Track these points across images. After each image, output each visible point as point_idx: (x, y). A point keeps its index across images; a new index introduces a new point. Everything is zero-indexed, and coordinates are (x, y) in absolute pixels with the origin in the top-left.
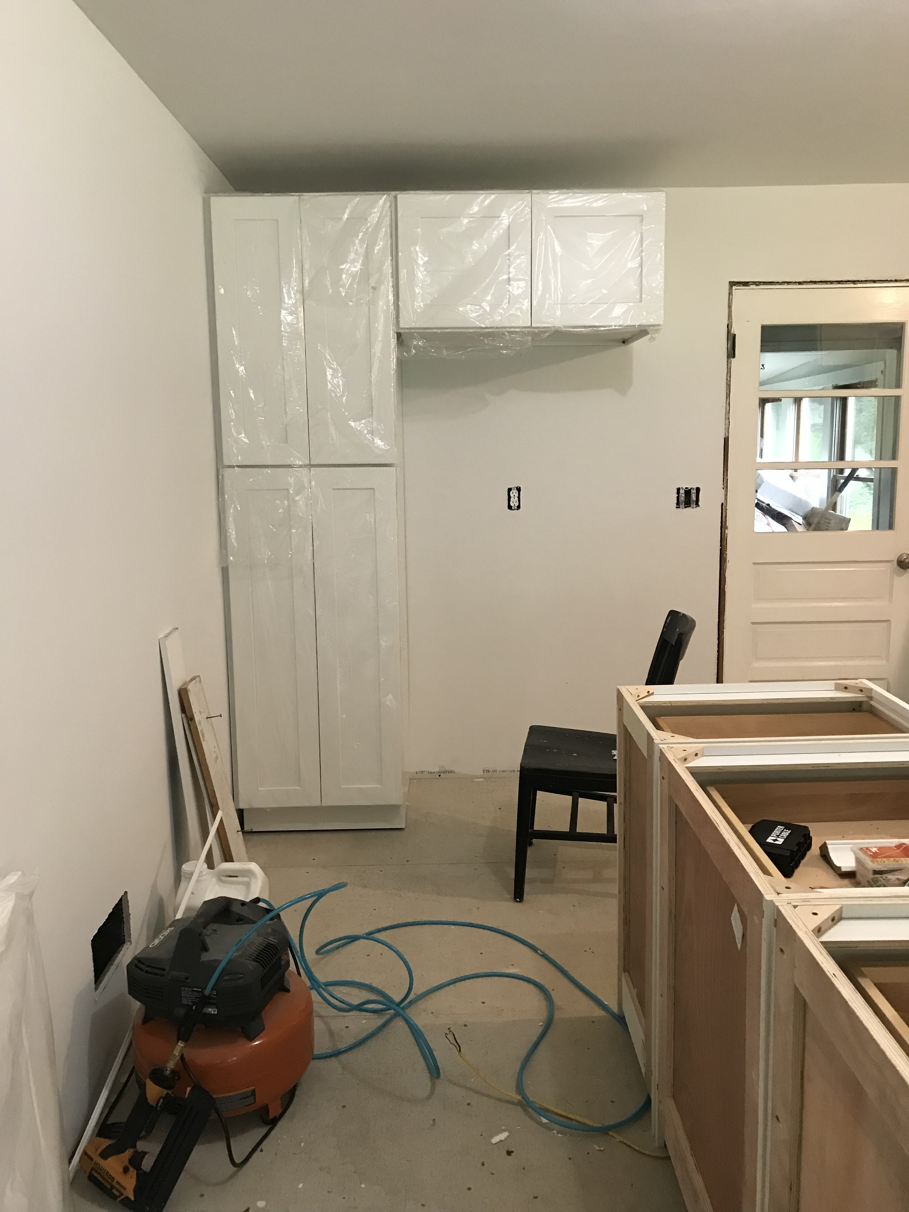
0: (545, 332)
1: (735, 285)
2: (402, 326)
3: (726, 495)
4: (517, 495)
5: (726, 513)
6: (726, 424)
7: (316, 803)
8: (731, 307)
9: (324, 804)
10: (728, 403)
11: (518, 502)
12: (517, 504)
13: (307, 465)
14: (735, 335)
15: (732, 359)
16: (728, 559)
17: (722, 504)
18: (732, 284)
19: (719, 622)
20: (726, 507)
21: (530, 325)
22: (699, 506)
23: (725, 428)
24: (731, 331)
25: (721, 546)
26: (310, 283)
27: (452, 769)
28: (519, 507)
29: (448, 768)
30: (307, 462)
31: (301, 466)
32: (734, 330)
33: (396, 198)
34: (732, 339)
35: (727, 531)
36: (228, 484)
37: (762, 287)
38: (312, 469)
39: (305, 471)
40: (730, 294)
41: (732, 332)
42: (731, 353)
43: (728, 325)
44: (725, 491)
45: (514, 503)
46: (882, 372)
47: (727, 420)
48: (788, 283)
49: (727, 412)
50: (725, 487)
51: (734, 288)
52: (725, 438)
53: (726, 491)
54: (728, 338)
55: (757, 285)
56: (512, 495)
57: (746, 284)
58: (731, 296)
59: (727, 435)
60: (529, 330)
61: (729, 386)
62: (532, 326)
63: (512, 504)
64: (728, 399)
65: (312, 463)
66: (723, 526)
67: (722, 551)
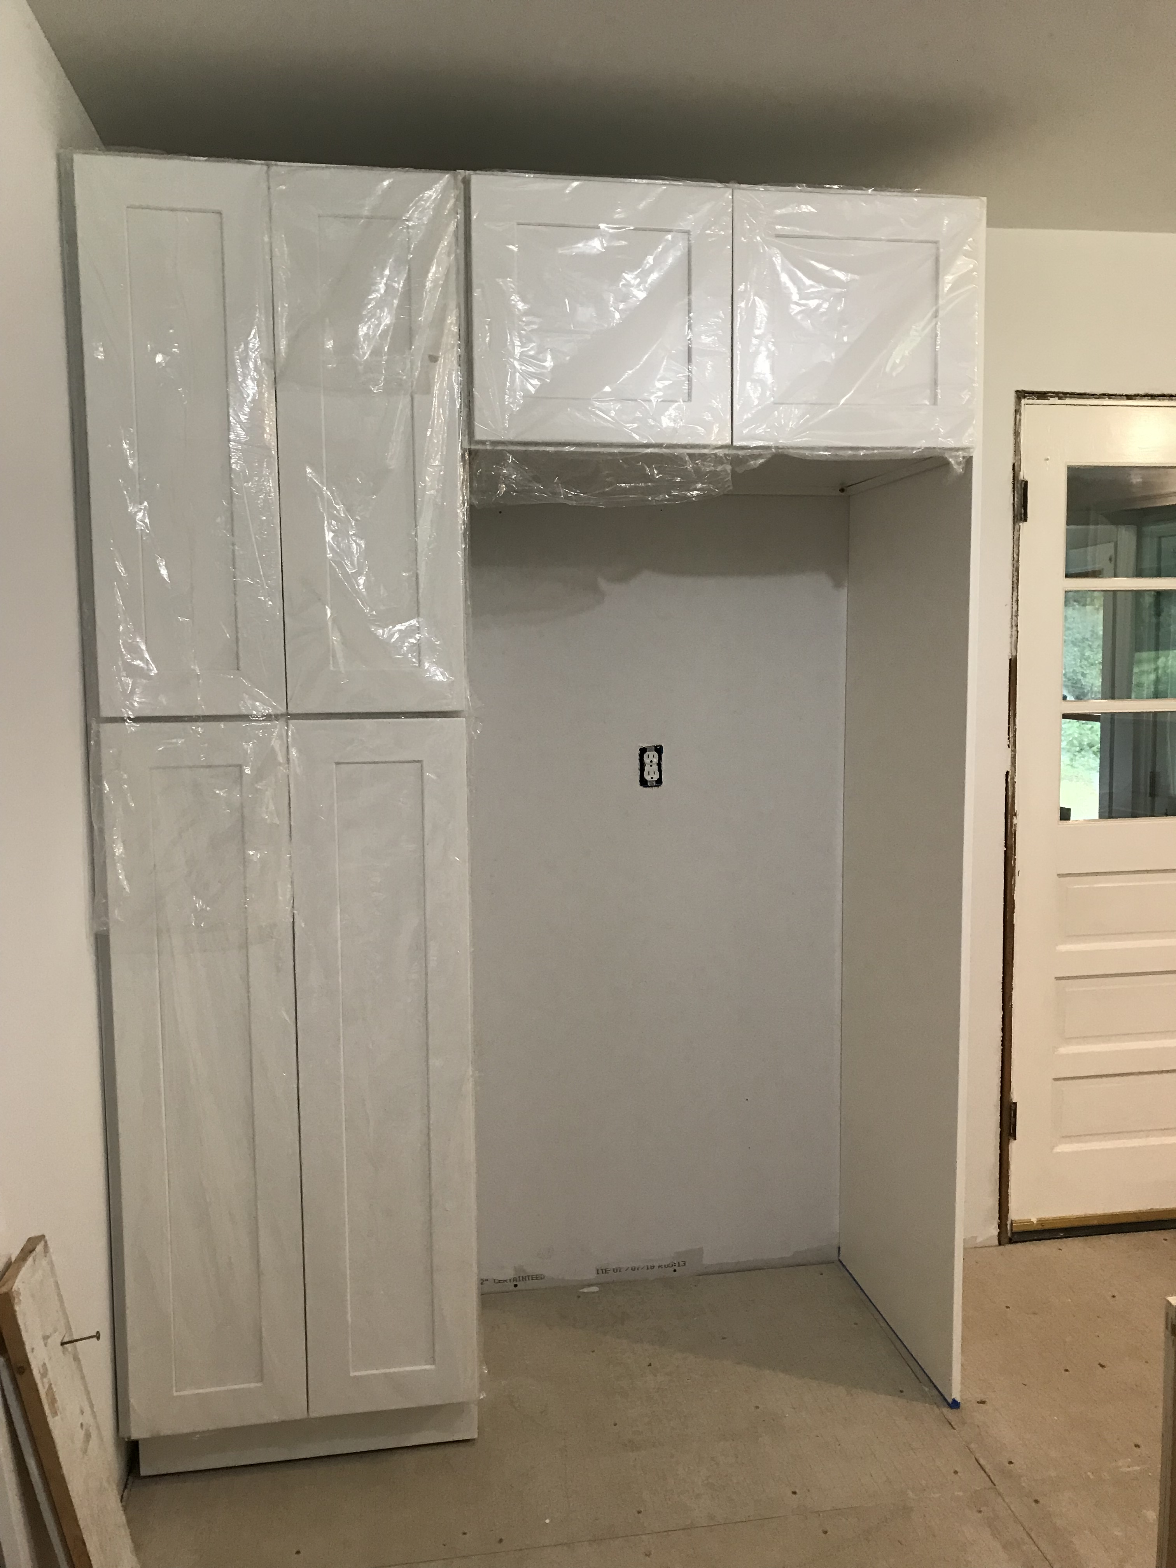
1: (1025, 397)
2: (478, 436)
3: (1014, 758)
4: (656, 760)
5: (1014, 788)
6: (1011, 635)
7: (299, 1413)
8: (1019, 434)
9: (314, 1414)
10: (1015, 599)
11: (657, 773)
12: (656, 777)
13: (282, 715)
14: (1026, 482)
15: (1021, 524)
16: (1017, 869)
17: (1008, 772)
18: (1021, 395)
20: (1013, 778)
21: (729, 441)
23: (1011, 643)
24: (1019, 474)
27: (538, 1271)
28: (659, 782)
30: (282, 710)
31: (268, 717)
32: (1024, 474)
33: (467, 183)
34: (1021, 489)
35: (1015, 821)
36: (109, 758)
38: (291, 722)
39: (278, 727)
40: (1017, 411)
41: (1021, 478)
42: (1021, 513)
43: (1014, 465)
44: (1012, 751)
45: (651, 774)
47: (1014, 628)
49: (1014, 614)
50: (1013, 743)
51: (1023, 401)
52: (1010, 660)
54: (1014, 488)
55: (1060, 398)
56: (647, 761)
57: (1042, 395)
58: (1018, 416)
59: (1014, 654)
60: (727, 451)
61: (1016, 569)
62: (734, 444)
63: (648, 778)
64: (1015, 593)
65: (292, 710)
66: (1010, 813)
67: (1009, 855)
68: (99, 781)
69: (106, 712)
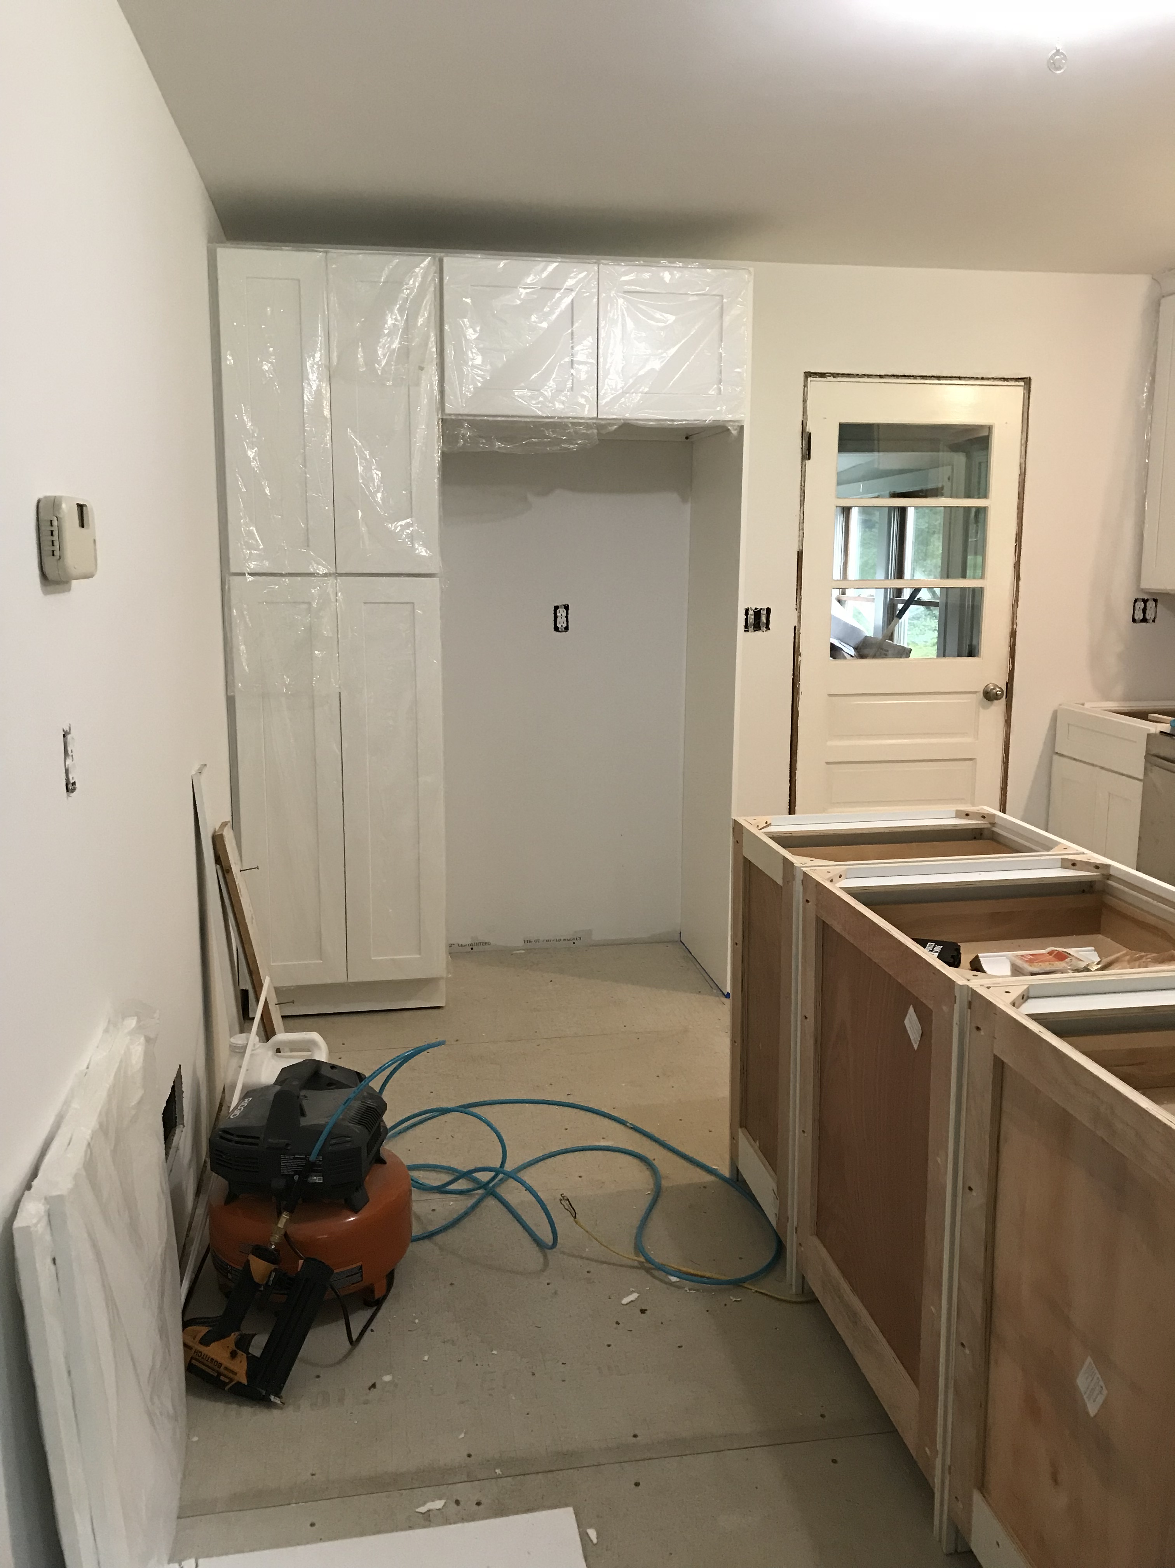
0: (614, 424)
1: (810, 376)
2: (447, 411)
3: (799, 617)
4: (564, 614)
5: (799, 637)
6: (799, 535)
7: (341, 978)
8: (806, 401)
9: (350, 980)
10: (802, 512)
11: (565, 623)
12: (565, 625)
13: (333, 574)
14: (810, 434)
15: (807, 461)
16: (801, 690)
17: (795, 627)
18: (808, 375)
19: (791, 762)
20: (799, 630)
21: (595, 416)
22: (769, 629)
23: (799, 541)
24: (806, 428)
25: (794, 674)
26: (339, 357)
27: (487, 940)
28: (567, 629)
29: (481, 939)
30: (333, 570)
31: (325, 575)
32: (809, 428)
33: (441, 261)
34: (807, 438)
35: (800, 658)
36: (234, 596)
37: (839, 379)
38: (338, 578)
39: (331, 581)
40: (805, 386)
41: (807, 430)
42: (807, 454)
43: (802, 422)
44: (798, 612)
45: (561, 624)
46: (949, 479)
47: (801, 531)
48: (869, 376)
49: (801, 521)
50: (799, 608)
51: (809, 379)
52: (798, 552)
53: (800, 612)
54: (802, 437)
55: (834, 377)
56: (559, 615)
57: (822, 375)
58: (806, 388)
59: (801, 548)
60: (594, 421)
61: (803, 491)
62: (599, 417)
63: (559, 625)
64: (802, 508)
65: (338, 572)
66: (796, 653)
67: (795, 681)
68: (230, 609)
69: (233, 569)
